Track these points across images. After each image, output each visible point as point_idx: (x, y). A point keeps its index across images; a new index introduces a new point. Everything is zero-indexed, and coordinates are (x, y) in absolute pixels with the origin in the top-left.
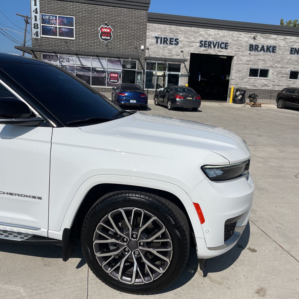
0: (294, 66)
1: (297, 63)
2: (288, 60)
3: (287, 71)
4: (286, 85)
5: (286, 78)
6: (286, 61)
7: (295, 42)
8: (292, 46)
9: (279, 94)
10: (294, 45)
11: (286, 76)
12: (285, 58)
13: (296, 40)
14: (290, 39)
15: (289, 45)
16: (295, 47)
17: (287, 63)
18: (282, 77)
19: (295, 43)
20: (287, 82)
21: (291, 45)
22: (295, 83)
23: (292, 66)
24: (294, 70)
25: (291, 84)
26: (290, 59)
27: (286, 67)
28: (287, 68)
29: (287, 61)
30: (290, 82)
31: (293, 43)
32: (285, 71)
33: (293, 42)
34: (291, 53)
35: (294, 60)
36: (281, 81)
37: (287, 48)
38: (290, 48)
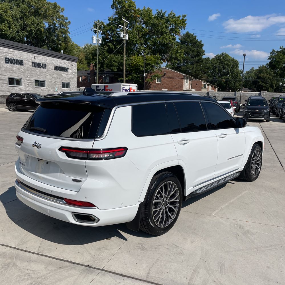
0: (10, 73)
1: (12, 71)
2: (4, 68)
3: (6, 78)
4: (8, 90)
5: (6, 84)
6: (3, 69)
7: (7, 53)
8: (5, 56)
9: (7, 99)
10: (7, 55)
11: (6, 82)
12: (2, 66)
13: (8, 51)
14: (3, 50)
15: (3, 55)
16: (8, 57)
17: (4, 71)
18: (2, 83)
19: (8, 54)
20: (8, 88)
21: (5, 55)
22: (14, 88)
23: (8, 73)
24: (11, 77)
25: (11, 89)
26: (6, 68)
27: (4, 74)
28: (6, 75)
29: (5, 69)
30: (10, 88)
31: (6, 54)
32: (4, 78)
33: (6, 52)
34: (6, 62)
35: (10, 69)
36: (3, 87)
37: (2, 58)
38: (4, 58)
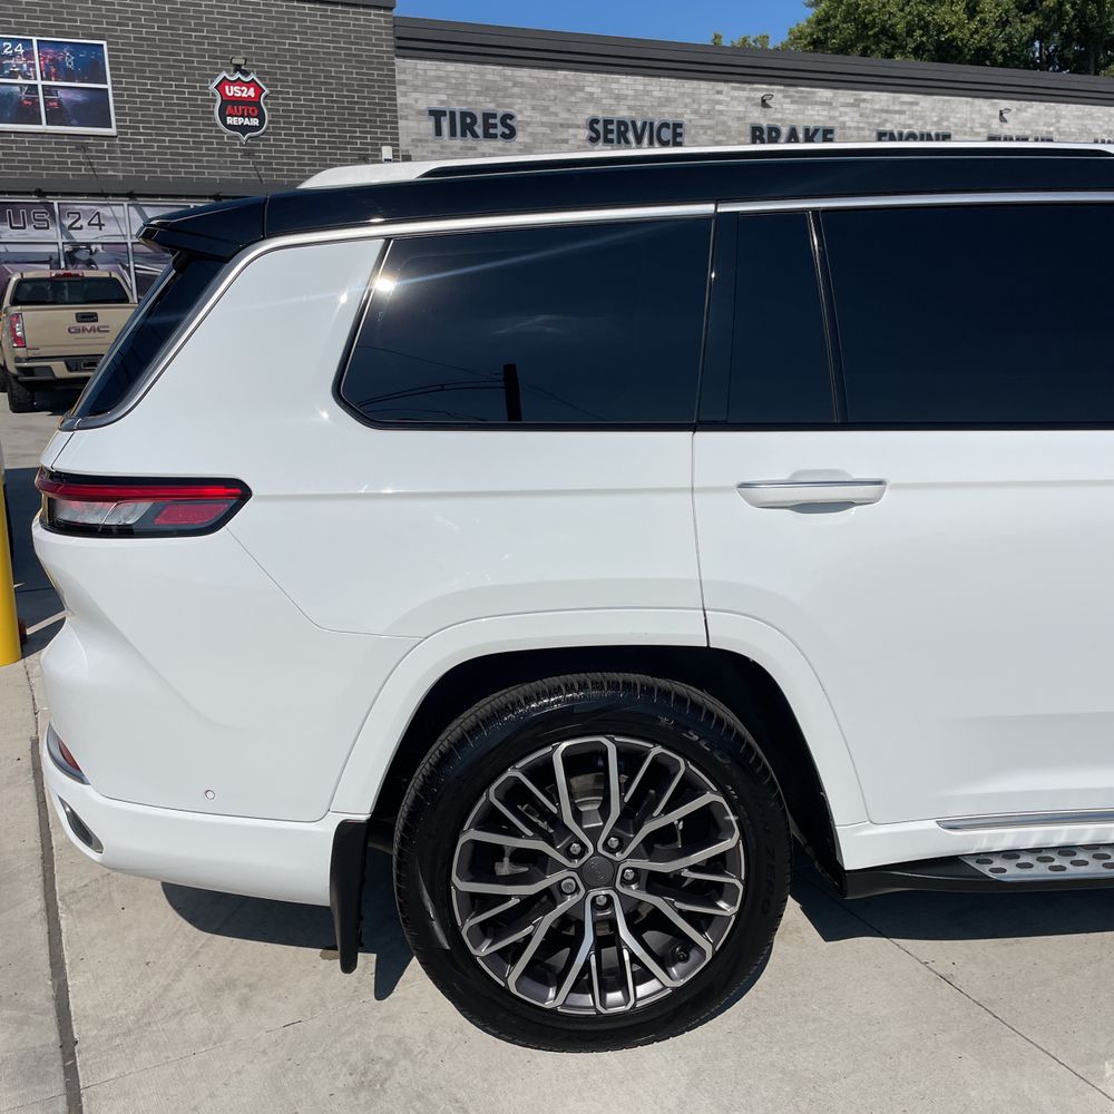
7: (887, 112)
8: (879, 125)
10: (886, 121)
13: (890, 103)
14: (872, 101)
15: (870, 124)
16: (888, 127)
19: (889, 116)
21: (877, 121)
31: (884, 116)
33: (883, 111)
37: (867, 133)
38: (874, 134)
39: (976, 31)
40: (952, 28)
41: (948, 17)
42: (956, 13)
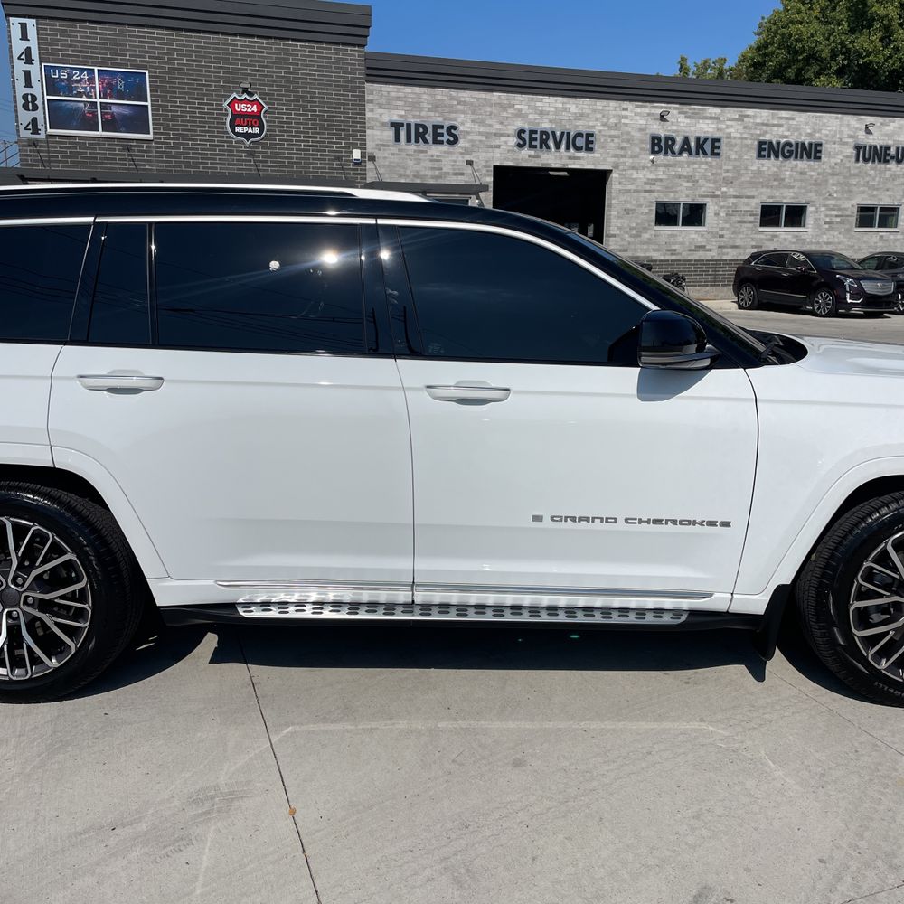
0: (769, 190)
1: (775, 183)
2: (752, 175)
3: (753, 205)
4: (754, 243)
5: (751, 225)
6: (748, 179)
7: (767, 125)
8: (760, 135)
9: (739, 271)
10: (766, 132)
11: (752, 218)
12: (746, 169)
13: (770, 118)
14: (755, 116)
15: (752, 135)
16: (767, 137)
17: (750, 182)
18: (739, 222)
19: (768, 128)
20: (756, 236)
21: (758, 132)
22: (776, 236)
23: (764, 190)
24: (770, 201)
25: (767, 240)
26: (759, 172)
27: (749, 194)
28: (753, 197)
29: (751, 178)
30: (762, 236)
31: (764, 128)
32: (747, 205)
33: (763, 124)
34: (760, 156)
35: (769, 175)
36: (740, 233)
37: (749, 142)
38: (756, 143)
39: (891, 57)
40: (869, 54)
41: (865, 45)
42: (873, 41)
